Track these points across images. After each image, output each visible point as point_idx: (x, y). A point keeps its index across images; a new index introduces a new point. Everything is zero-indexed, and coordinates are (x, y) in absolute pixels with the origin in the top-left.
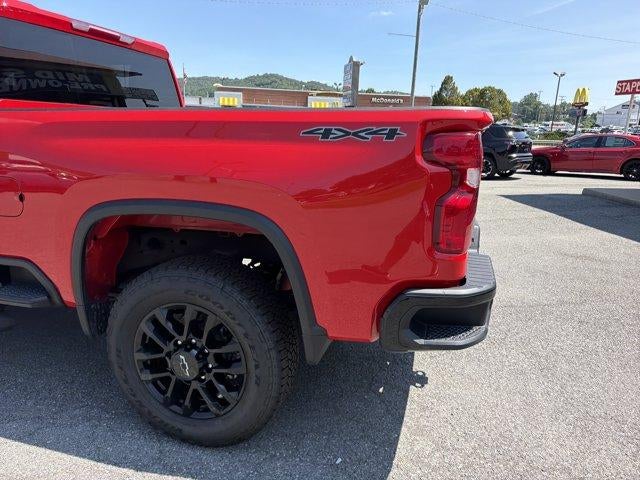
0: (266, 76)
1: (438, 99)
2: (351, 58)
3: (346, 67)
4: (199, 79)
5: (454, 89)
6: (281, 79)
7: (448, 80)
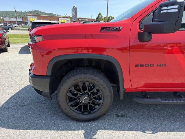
0: (35, 11)
1: (97, 20)
2: (74, 6)
3: (72, 9)
4: (11, 12)
5: (102, 17)
6: (41, 12)
7: (100, 14)
